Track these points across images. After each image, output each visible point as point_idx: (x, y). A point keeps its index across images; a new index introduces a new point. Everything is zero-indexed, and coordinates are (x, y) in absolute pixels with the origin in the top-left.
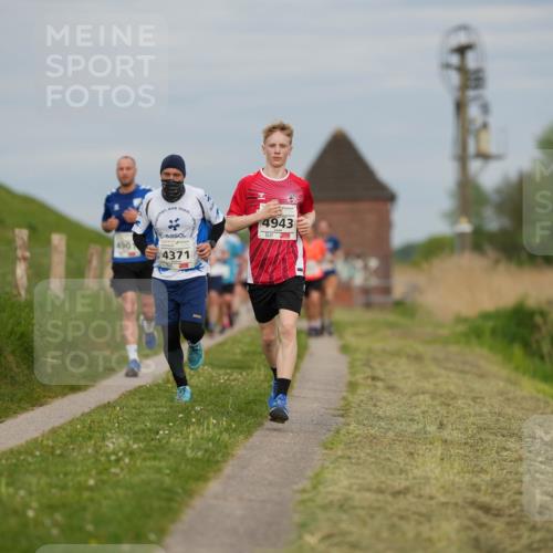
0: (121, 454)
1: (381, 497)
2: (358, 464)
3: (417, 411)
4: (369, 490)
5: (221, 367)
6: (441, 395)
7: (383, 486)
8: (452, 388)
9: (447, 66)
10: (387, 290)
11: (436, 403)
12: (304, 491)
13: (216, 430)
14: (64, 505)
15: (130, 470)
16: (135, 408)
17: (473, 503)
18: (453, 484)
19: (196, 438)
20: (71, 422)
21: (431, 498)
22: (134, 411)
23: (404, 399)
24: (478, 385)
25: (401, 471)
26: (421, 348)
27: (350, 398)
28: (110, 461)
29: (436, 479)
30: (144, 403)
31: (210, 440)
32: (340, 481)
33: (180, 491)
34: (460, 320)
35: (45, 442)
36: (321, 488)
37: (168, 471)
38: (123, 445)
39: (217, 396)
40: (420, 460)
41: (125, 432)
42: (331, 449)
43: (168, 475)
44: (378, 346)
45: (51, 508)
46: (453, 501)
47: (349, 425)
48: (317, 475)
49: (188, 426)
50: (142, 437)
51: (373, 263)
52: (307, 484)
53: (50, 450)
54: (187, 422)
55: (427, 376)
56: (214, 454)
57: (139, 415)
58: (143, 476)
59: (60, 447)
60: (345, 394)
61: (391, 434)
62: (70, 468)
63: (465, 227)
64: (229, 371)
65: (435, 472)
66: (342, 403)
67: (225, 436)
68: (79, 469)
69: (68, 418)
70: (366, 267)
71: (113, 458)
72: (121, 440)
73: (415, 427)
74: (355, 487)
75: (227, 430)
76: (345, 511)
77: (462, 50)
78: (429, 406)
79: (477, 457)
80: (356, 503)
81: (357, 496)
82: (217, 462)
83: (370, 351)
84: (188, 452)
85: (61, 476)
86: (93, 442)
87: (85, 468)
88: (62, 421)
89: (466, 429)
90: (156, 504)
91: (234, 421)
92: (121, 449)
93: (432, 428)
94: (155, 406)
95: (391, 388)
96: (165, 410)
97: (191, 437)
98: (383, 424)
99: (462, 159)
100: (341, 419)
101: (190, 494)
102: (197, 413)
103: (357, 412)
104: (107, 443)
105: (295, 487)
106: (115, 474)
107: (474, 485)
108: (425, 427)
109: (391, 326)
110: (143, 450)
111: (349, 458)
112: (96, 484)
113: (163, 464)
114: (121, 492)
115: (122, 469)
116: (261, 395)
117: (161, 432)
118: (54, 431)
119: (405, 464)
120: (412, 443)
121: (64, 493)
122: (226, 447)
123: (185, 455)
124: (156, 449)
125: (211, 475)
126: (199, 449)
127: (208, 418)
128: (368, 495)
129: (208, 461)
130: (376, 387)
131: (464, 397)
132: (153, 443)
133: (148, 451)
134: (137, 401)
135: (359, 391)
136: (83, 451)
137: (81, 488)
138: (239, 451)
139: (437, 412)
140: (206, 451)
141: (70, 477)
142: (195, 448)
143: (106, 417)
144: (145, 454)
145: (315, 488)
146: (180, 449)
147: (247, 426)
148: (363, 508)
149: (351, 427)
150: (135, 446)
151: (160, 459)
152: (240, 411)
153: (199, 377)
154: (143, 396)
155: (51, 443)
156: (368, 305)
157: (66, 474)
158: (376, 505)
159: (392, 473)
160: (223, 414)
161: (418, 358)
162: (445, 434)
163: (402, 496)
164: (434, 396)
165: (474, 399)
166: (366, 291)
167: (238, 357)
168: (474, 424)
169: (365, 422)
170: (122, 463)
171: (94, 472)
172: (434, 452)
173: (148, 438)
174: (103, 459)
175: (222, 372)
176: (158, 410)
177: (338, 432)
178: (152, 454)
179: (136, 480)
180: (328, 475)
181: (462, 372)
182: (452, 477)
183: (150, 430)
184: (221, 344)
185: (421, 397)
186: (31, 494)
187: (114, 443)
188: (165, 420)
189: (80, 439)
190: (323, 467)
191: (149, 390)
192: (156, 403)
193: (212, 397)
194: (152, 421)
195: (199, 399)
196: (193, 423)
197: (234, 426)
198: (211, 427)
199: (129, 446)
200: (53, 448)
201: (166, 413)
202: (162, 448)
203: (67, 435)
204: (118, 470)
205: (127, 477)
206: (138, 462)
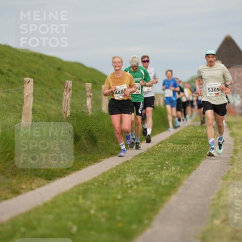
0: (133, 184)
5: (177, 144)
12: (214, 200)
13: (175, 172)
15: (137, 191)
16: (139, 163)
20: (111, 170)
22: (139, 164)
27: (235, 157)
28: (127, 187)
30: (143, 160)
31: (172, 177)
33: (159, 200)
35: (99, 179)
36: (221, 198)
38: (134, 179)
39: (175, 157)
41: (134, 174)
42: (226, 180)
43: (154, 193)
45: (102, 209)
47: (234, 169)
48: (220, 192)
49: (162, 171)
50: (142, 175)
54: (162, 169)
56: (174, 183)
57: (142, 165)
58: (142, 194)
59: (106, 181)
60: (232, 155)
62: (110, 191)
64: (181, 145)
66: (231, 159)
67: (179, 175)
68: (114, 191)
69: (110, 168)
71: (129, 186)
72: (133, 177)
75: (179, 172)
82: (175, 187)
84: (162, 183)
85: (106, 194)
86: (120, 179)
87: (117, 191)
88: (107, 169)
90: (148, 207)
91: (183, 168)
92: (133, 182)
94: (149, 162)
96: (152, 164)
97: (164, 176)
101: (163, 201)
102: (166, 164)
103: (237, 163)
104: (127, 179)
105: (211, 198)
106: (130, 193)
110: (142, 182)
112: (122, 198)
113: (151, 188)
114: (132, 201)
115: (133, 191)
116: (195, 156)
117: (150, 174)
118: (103, 174)
122: (179, 180)
124: (148, 181)
125: (173, 192)
126: (167, 181)
127: (171, 167)
129: (171, 186)
132: (147, 179)
133: (145, 182)
134: (140, 160)
135: (239, 154)
136: (116, 183)
137: (115, 199)
138: (185, 182)
140: (170, 182)
141: (110, 195)
142: (166, 180)
143: (126, 167)
144: (144, 184)
145: (218, 198)
146: (159, 182)
147: (189, 170)
150: (139, 180)
151: (150, 186)
152: (186, 164)
153: (168, 148)
154: (142, 157)
155: (102, 179)
157: (108, 193)
160: (178, 165)
167: (185, 139)
170: (133, 188)
171: (120, 192)
173: (145, 176)
174: (125, 186)
175: (177, 146)
177: (229, 172)
178: (146, 184)
179: (139, 195)
180: (224, 193)
183: (146, 173)
184: (177, 133)
186: (92, 202)
187: (129, 179)
188: (152, 168)
189: (115, 177)
190: (222, 189)
191: (145, 155)
192: (148, 160)
193: (173, 157)
194: (146, 169)
195: (167, 158)
196: (165, 169)
197: (182, 170)
198: (173, 171)
199: (136, 180)
200: (103, 182)
201: (153, 165)
202: (151, 181)
203: (109, 176)
204: (131, 191)
205: (136, 194)
206: (140, 187)
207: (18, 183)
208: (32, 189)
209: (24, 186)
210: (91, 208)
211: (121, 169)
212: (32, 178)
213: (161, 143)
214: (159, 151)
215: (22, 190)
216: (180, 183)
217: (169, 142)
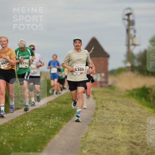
0: (31, 127)
1: (104, 140)
2: (98, 130)
3: (115, 116)
4: (101, 138)
6: (122, 112)
7: (105, 137)
8: (125, 110)
9: (124, 19)
10: (107, 82)
11: (120, 113)
12: (83, 138)
13: (58, 120)
14: (14, 141)
15: (33, 131)
16: (35, 114)
17: (131, 142)
18: (125, 136)
19: (52, 123)
20: (17, 118)
21: (119, 140)
23: (111, 112)
24: (132, 109)
25: (111, 133)
26: (116, 99)
27: (96, 112)
28: (27, 129)
29: (120, 135)
30: (38, 113)
31: (56, 123)
32: (93, 135)
33: (47, 137)
34: (127, 91)
35: (9, 123)
36: (87, 137)
37: (44, 132)
38: (31, 124)
39: (58, 111)
40: (116, 129)
41: (32, 121)
42: (91, 126)
43: (44, 133)
44: (104, 98)
45: (10, 142)
46: (125, 141)
47: (96, 119)
48: (87, 133)
49: (50, 119)
50: (37, 122)
51: (103, 75)
52: (83, 136)
54: (50, 118)
55: (118, 106)
56: (57, 127)
57: (36, 116)
58: (37, 133)
59: (13, 125)
60: (95, 111)
61: (107, 122)
62: (16, 131)
63: (129, 65)
64: (62, 104)
65: (120, 133)
66: (94, 113)
67: (61, 122)
68: (18, 131)
70: (101, 76)
71: (28, 128)
72: (31, 123)
73: (114, 120)
74: (97, 137)
75: (61, 120)
76: (94, 144)
77: (128, 15)
78: (118, 114)
79: (132, 129)
80: (97, 142)
81: (98, 139)
82: (58, 129)
83: (102, 99)
84: (50, 126)
85: (13, 133)
86: (23, 123)
87: (20, 131)
88: (14, 118)
89: (129, 121)
90: (40, 141)
91: (63, 118)
92: (31, 125)
93: (119, 121)
95: (108, 109)
96: (43, 115)
97: (51, 122)
98: (105, 119)
99: (128, 46)
100: (93, 118)
101: (50, 138)
102: (53, 115)
103: (98, 116)
104: (27, 124)
105: (80, 137)
106: (29, 133)
107: (131, 137)
108: (117, 120)
109: (108, 92)
110: (37, 126)
111: (96, 129)
112: (23, 135)
113: (43, 130)
114: (30, 138)
115: (31, 131)
116: (71, 111)
117: (42, 121)
118: (12, 120)
119: (111, 131)
120: (113, 125)
121: (14, 138)
122: (61, 125)
123: (49, 127)
124: (41, 126)
125: (56, 133)
126: (53, 126)
127: (56, 117)
128: (101, 139)
129: (56, 129)
130: (103, 109)
131: (128, 112)
132: (40, 124)
133: (39, 126)
135: (99, 110)
136: (20, 126)
137: (19, 136)
138: (64, 127)
139: (121, 116)
140: (55, 126)
141: (16, 133)
143: (27, 117)
144: (38, 127)
145: (86, 137)
147: (67, 120)
148: (99, 143)
149: (96, 120)
150: (35, 125)
151: (42, 128)
152: (65, 115)
153: (53, 106)
154: (37, 111)
156: (101, 86)
157: (15, 132)
158: (103, 142)
159: (108, 133)
160: (60, 116)
161: (115, 101)
162: (123, 122)
163: (110, 140)
164: (120, 112)
165: (131, 113)
166: (101, 82)
167: (65, 100)
168: (131, 120)
169: (100, 119)
170: (31, 129)
171: (23, 132)
172: (120, 127)
173: (38, 122)
174: (25, 128)
175: (60, 104)
176: (42, 115)
177: (92, 121)
178: (40, 127)
179: (35, 134)
180: (89, 134)
181: (128, 105)
182: (125, 134)
183: (39, 120)
184: (60, 97)
185: (116, 112)
186: (4, 138)
187: (29, 124)
188: (43, 117)
189: (19, 122)
190: (88, 131)
191: (39, 109)
193: (57, 111)
194: (40, 118)
195: (53, 112)
196: (51, 118)
198: (56, 119)
199: (33, 124)
200: (11, 125)
201: (44, 116)
202: (42, 125)
203: (15, 121)
204: (30, 131)
205: (32, 133)
206: (36, 129)
210: (3, 141)
211: (23, 118)
213: (50, 102)
214: (48, 107)
216: (61, 127)
217: (55, 102)
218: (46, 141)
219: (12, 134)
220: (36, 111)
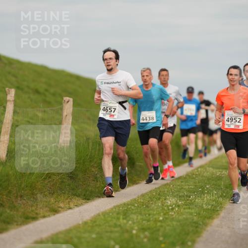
0: (174, 206)
5: (217, 168)
13: (216, 196)
14: (149, 229)
15: (178, 213)
16: (179, 186)
19: (207, 200)
20: (150, 192)
28: (169, 209)
30: (183, 184)
31: (214, 201)
33: (201, 223)
35: (139, 200)
37: (195, 214)
38: (174, 202)
39: (216, 181)
41: (175, 197)
43: (196, 216)
45: (143, 230)
49: (204, 195)
50: (183, 199)
53: (142, 204)
54: (203, 193)
56: (216, 207)
57: (181, 189)
58: (184, 216)
62: (151, 212)
64: (221, 170)
67: (221, 199)
68: (155, 213)
71: (170, 208)
72: (173, 200)
75: (221, 196)
82: (218, 210)
84: (204, 206)
85: (147, 215)
86: (161, 201)
87: (158, 212)
88: (146, 191)
90: (191, 229)
91: (224, 192)
92: (174, 204)
94: (188, 185)
96: (193, 187)
97: (205, 199)
101: (206, 225)
102: (207, 188)
104: (167, 201)
106: (173, 215)
110: (183, 205)
112: (163, 219)
113: (193, 211)
114: (175, 223)
115: (175, 213)
117: (191, 197)
118: (143, 195)
121: (149, 223)
122: (221, 204)
124: (189, 204)
125: (215, 216)
126: (209, 205)
127: (212, 191)
129: (213, 210)
132: (188, 201)
133: (186, 205)
134: (180, 183)
136: (157, 204)
137: (156, 221)
140: (212, 205)
141: (151, 216)
142: (207, 204)
143: (166, 190)
144: (186, 207)
146: (200, 205)
150: (180, 203)
151: (192, 209)
152: (227, 188)
153: (207, 172)
154: (182, 180)
155: (142, 201)
157: (149, 215)
160: (219, 189)
167: (224, 164)
170: (174, 210)
171: (162, 214)
173: (186, 199)
174: (166, 208)
175: (218, 170)
176: (190, 187)
178: (188, 207)
179: (181, 218)
183: (186, 196)
186: (134, 223)
187: (170, 201)
188: (193, 191)
189: (155, 199)
191: (185, 178)
192: (188, 184)
193: (214, 182)
194: (187, 192)
195: (208, 182)
196: (206, 193)
197: (224, 194)
198: (214, 195)
199: (177, 202)
201: (193, 189)
202: (192, 204)
203: (149, 198)
204: (173, 213)
205: (177, 216)
206: (182, 210)
207: (55, 202)
208: (70, 208)
209: (61, 205)
210: (132, 229)
211: (160, 191)
212: (70, 197)
213: (201, 167)
214: (199, 175)
215: (60, 209)
216: (222, 207)
217: (209, 167)
218: (199, 230)
219: (144, 216)
220: (180, 180)
